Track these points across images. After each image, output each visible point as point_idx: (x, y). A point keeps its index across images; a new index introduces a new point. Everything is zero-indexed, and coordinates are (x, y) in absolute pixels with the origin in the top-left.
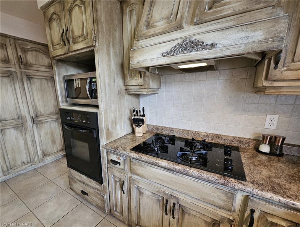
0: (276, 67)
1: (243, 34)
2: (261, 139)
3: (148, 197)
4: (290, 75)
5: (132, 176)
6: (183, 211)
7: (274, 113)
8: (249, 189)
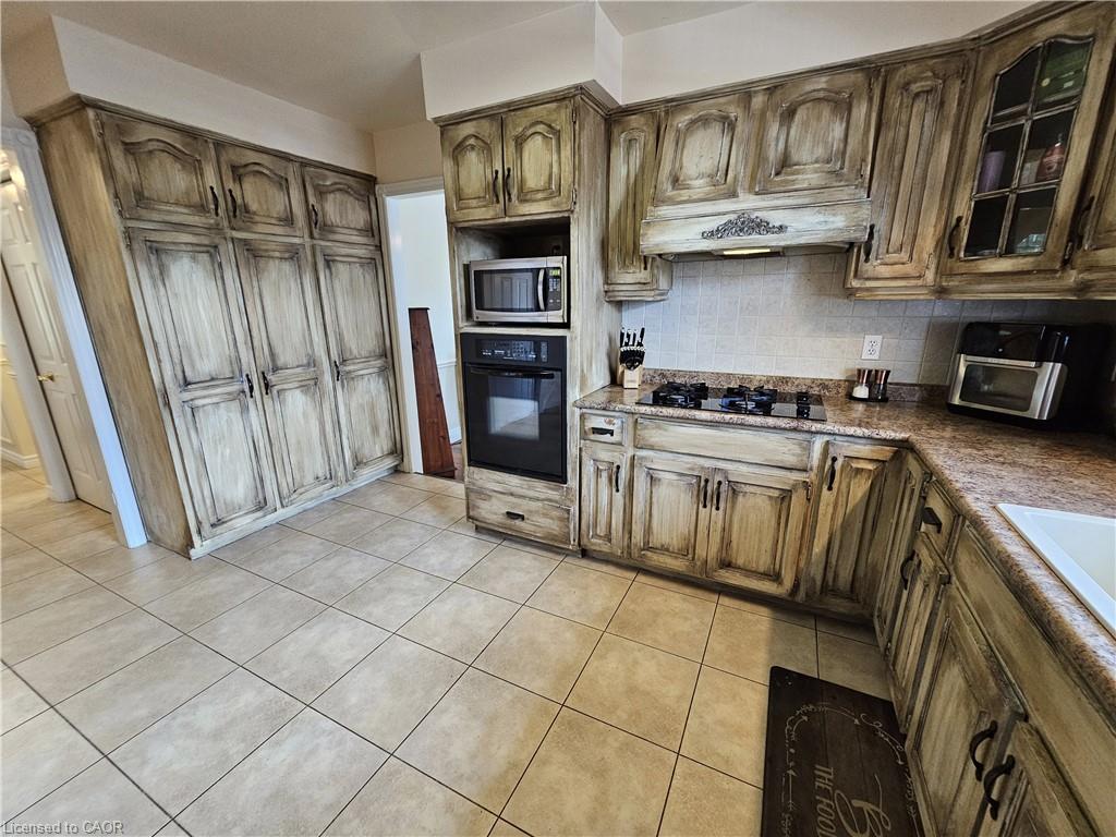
0: (867, 260)
1: (821, 218)
2: (856, 379)
3: (670, 484)
4: (884, 271)
5: (638, 453)
6: (735, 489)
7: (877, 332)
8: (829, 427)
